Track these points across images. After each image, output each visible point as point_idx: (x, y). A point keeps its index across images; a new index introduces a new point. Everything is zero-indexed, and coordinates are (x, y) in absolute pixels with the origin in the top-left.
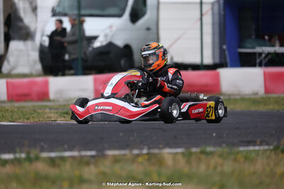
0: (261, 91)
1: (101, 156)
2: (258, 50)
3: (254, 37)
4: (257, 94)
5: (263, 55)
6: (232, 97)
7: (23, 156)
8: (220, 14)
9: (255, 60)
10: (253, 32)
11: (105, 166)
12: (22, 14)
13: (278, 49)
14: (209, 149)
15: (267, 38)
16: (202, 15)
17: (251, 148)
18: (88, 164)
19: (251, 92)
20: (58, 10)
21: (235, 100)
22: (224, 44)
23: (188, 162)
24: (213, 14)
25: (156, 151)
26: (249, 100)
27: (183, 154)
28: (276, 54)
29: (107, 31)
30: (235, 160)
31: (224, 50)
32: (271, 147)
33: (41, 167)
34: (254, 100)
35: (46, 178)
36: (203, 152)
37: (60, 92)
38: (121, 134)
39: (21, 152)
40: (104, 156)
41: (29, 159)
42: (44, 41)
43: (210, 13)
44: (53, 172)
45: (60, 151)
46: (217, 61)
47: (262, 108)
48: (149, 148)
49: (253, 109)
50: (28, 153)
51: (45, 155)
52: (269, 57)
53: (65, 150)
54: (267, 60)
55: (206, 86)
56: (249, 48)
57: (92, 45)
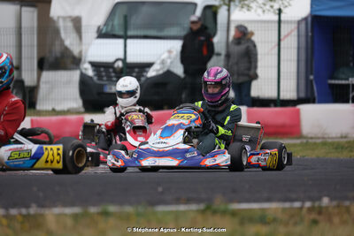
2: (352, 81)
3: (352, 64)
4: (345, 137)
6: (310, 141)
8: (307, 36)
9: (348, 94)
10: (351, 59)
12: (63, 35)
19: (339, 135)
20: (104, 31)
21: (315, 143)
22: (312, 74)
24: (299, 36)
26: (332, 144)
29: (165, 56)
31: (311, 81)
42: (86, 69)
43: (295, 33)
46: (302, 95)
49: (334, 155)
55: (283, 126)
56: (342, 79)
57: (145, 74)
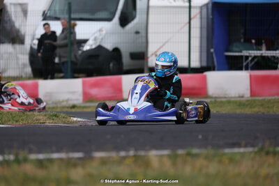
0: (247, 94)
1: (88, 158)
2: (245, 53)
3: (242, 40)
4: (243, 97)
5: (250, 59)
6: (218, 100)
7: (12, 157)
8: (208, 18)
9: (242, 63)
10: (242, 36)
11: (93, 168)
12: (13, 18)
13: (264, 52)
14: (195, 151)
15: (253, 41)
16: (190, 19)
17: (236, 150)
18: (75, 165)
19: (237, 95)
20: (48, 15)
21: (221, 102)
22: (212, 48)
23: (174, 164)
24: (201, 18)
25: (142, 153)
26: (235, 102)
27: (169, 156)
28: (263, 57)
29: (97, 35)
30: (220, 162)
31: (212, 53)
32: (256, 149)
33: (29, 169)
34: (239, 103)
35: (34, 179)
36: (189, 154)
37: (50, 94)
38: (109, 137)
39: (10, 153)
40: (91, 158)
41: (17, 161)
42: (34, 44)
43: (198, 16)
44: (40, 173)
45: (48, 153)
46: (204, 64)
47: (248, 111)
48: (136, 150)
49: (238, 111)
50: (17, 155)
51: (33, 157)
52: (256, 60)
53: (53, 152)
54: (253, 63)
55: (193, 89)
56: (236, 52)
57: (81, 48)
